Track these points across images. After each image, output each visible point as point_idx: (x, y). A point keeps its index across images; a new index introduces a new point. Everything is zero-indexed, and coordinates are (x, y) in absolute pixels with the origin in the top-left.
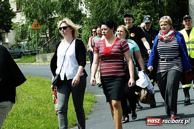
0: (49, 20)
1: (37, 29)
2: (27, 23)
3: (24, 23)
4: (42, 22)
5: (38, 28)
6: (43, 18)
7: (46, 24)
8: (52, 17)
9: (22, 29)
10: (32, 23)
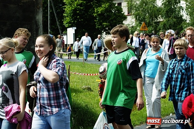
0: (155, 23)
1: (144, 31)
2: (136, 25)
3: (134, 25)
4: (148, 25)
5: (145, 29)
6: (150, 21)
7: (152, 27)
8: (158, 21)
9: (132, 30)
10: (140, 26)
